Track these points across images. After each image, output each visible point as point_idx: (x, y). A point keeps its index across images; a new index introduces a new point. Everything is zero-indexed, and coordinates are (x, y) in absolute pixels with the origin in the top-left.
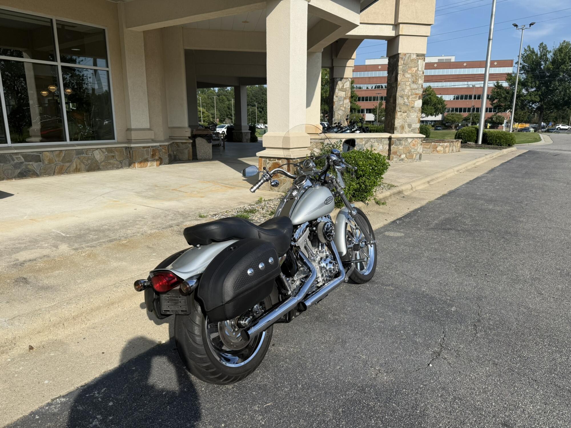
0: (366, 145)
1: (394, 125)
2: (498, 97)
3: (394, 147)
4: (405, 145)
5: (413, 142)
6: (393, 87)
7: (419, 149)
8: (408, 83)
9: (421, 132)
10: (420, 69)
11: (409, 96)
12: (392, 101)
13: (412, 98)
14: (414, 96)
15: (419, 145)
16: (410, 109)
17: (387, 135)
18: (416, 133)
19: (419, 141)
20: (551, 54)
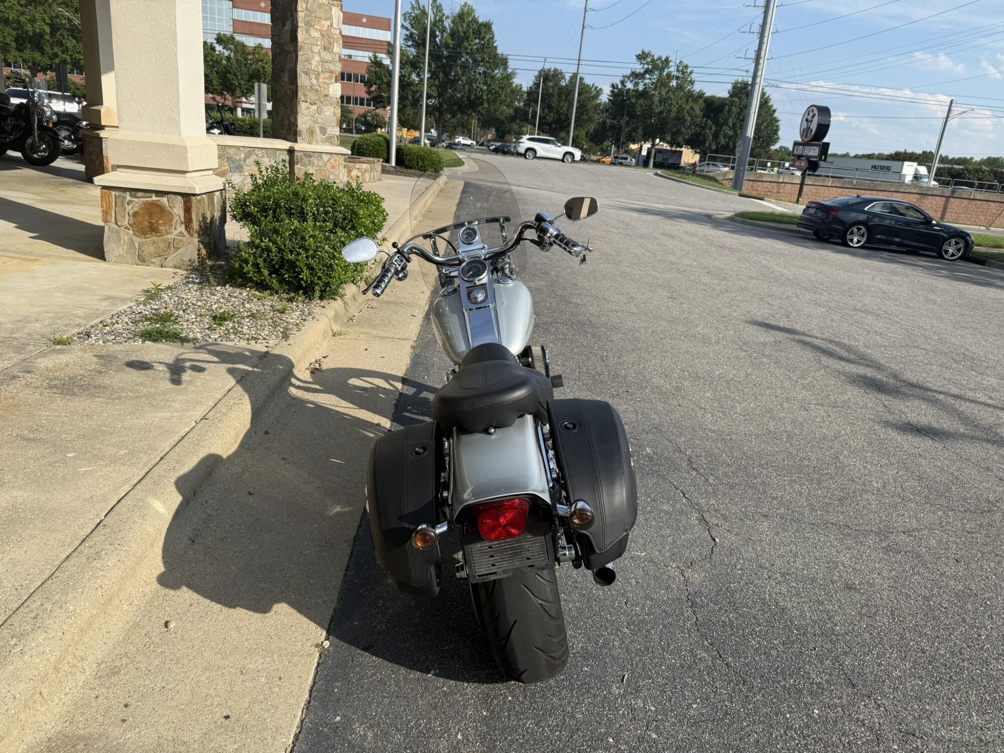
0: (248, 160)
1: (295, 125)
2: (378, 82)
3: (299, 169)
4: (318, 166)
5: (332, 161)
6: (289, 52)
7: (341, 175)
8: (316, 49)
9: (342, 143)
10: (335, 25)
11: (319, 75)
12: (286, 78)
13: (324, 78)
14: (327, 75)
15: (341, 166)
16: (322, 99)
17: (285, 145)
18: (334, 144)
19: (341, 159)
20: (449, 21)
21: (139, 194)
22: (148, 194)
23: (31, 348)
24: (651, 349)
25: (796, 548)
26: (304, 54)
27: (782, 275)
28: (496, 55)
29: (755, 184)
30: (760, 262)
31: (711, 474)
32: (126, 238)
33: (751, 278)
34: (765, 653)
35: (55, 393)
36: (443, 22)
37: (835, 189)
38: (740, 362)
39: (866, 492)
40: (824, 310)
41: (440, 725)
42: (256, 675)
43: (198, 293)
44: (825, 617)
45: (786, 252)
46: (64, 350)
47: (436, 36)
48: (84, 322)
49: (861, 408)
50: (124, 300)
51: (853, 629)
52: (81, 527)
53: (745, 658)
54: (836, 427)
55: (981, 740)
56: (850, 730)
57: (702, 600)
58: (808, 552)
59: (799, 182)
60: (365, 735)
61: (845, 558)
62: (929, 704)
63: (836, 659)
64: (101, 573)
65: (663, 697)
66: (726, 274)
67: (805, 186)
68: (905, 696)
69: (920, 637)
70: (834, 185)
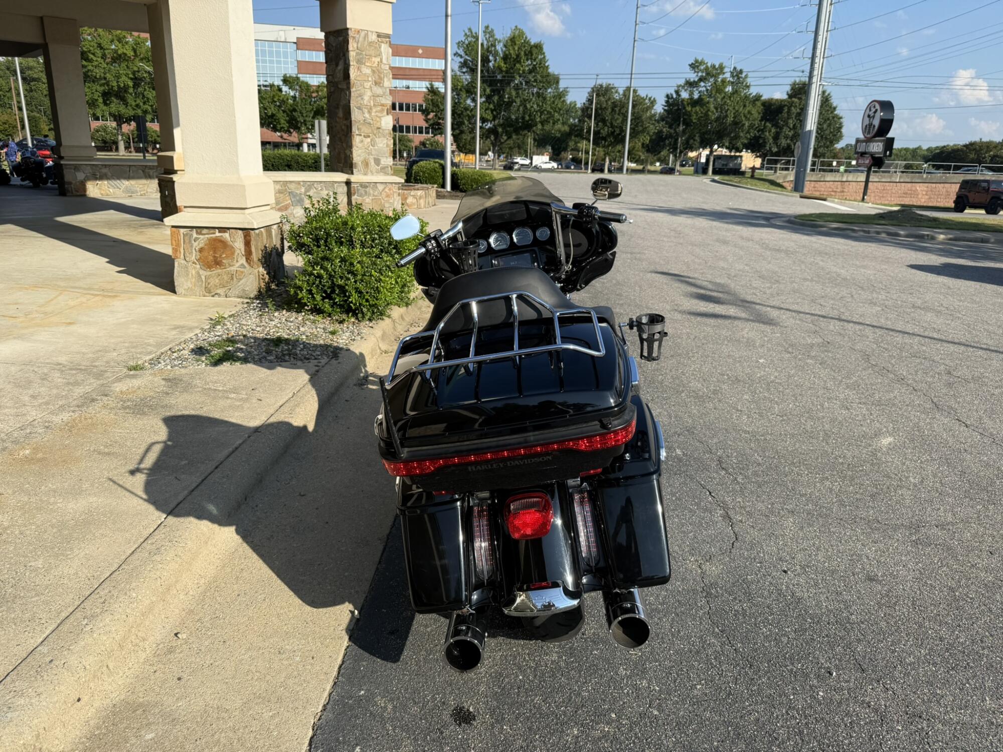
1: (351, 158)
2: (434, 109)
3: (356, 199)
4: (374, 195)
5: (387, 190)
6: (342, 90)
7: (396, 203)
8: (367, 85)
9: (396, 173)
10: (384, 61)
11: (371, 109)
12: (341, 114)
13: (376, 112)
14: (379, 108)
15: (396, 194)
16: (375, 132)
17: (341, 177)
18: (388, 174)
19: (395, 188)
20: (501, 45)
21: (205, 231)
22: (212, 231)
23: (108, 374)
24: (691, 355)
25: (820, 542)
26: (356, 91)
27: (839, 275)
28: (548, 75)
29: (818, 185)
30: (817, 263)
31: (741, 474)
32: (194, 272)
33: (805, 280)
34: (775, 639)
35: (127, 413)
36: (495, 46)
37: (903, 184)
38: (783, 364)
39: (901, 487)
40: (880, 309)
41: (454, 700)
42: (291, 655)
43: (258, 320)
44: (842, 606)
45: (846, 252)
46: (137, 375)
47: (489, 61)
48: (155, 350)
49: (907, 405)
50: (191, 329)
51: (869, 618)
52: (145, 528)
53: (755, 644)
54: (878, 425)
55: (992, 723)
56: (854, 711)
57: (717, 591)
58: (832, 546)
59: (864, 180)
60: (385, 707)
61: (870, 551)
62: (940, 689)
63: (849, 645)
64: (160, 565)
65: (668, 678)
66: (779, 277)
67: (870, 184)
68: (916, 682)
69: (940, 626)
70: (902, 180)
